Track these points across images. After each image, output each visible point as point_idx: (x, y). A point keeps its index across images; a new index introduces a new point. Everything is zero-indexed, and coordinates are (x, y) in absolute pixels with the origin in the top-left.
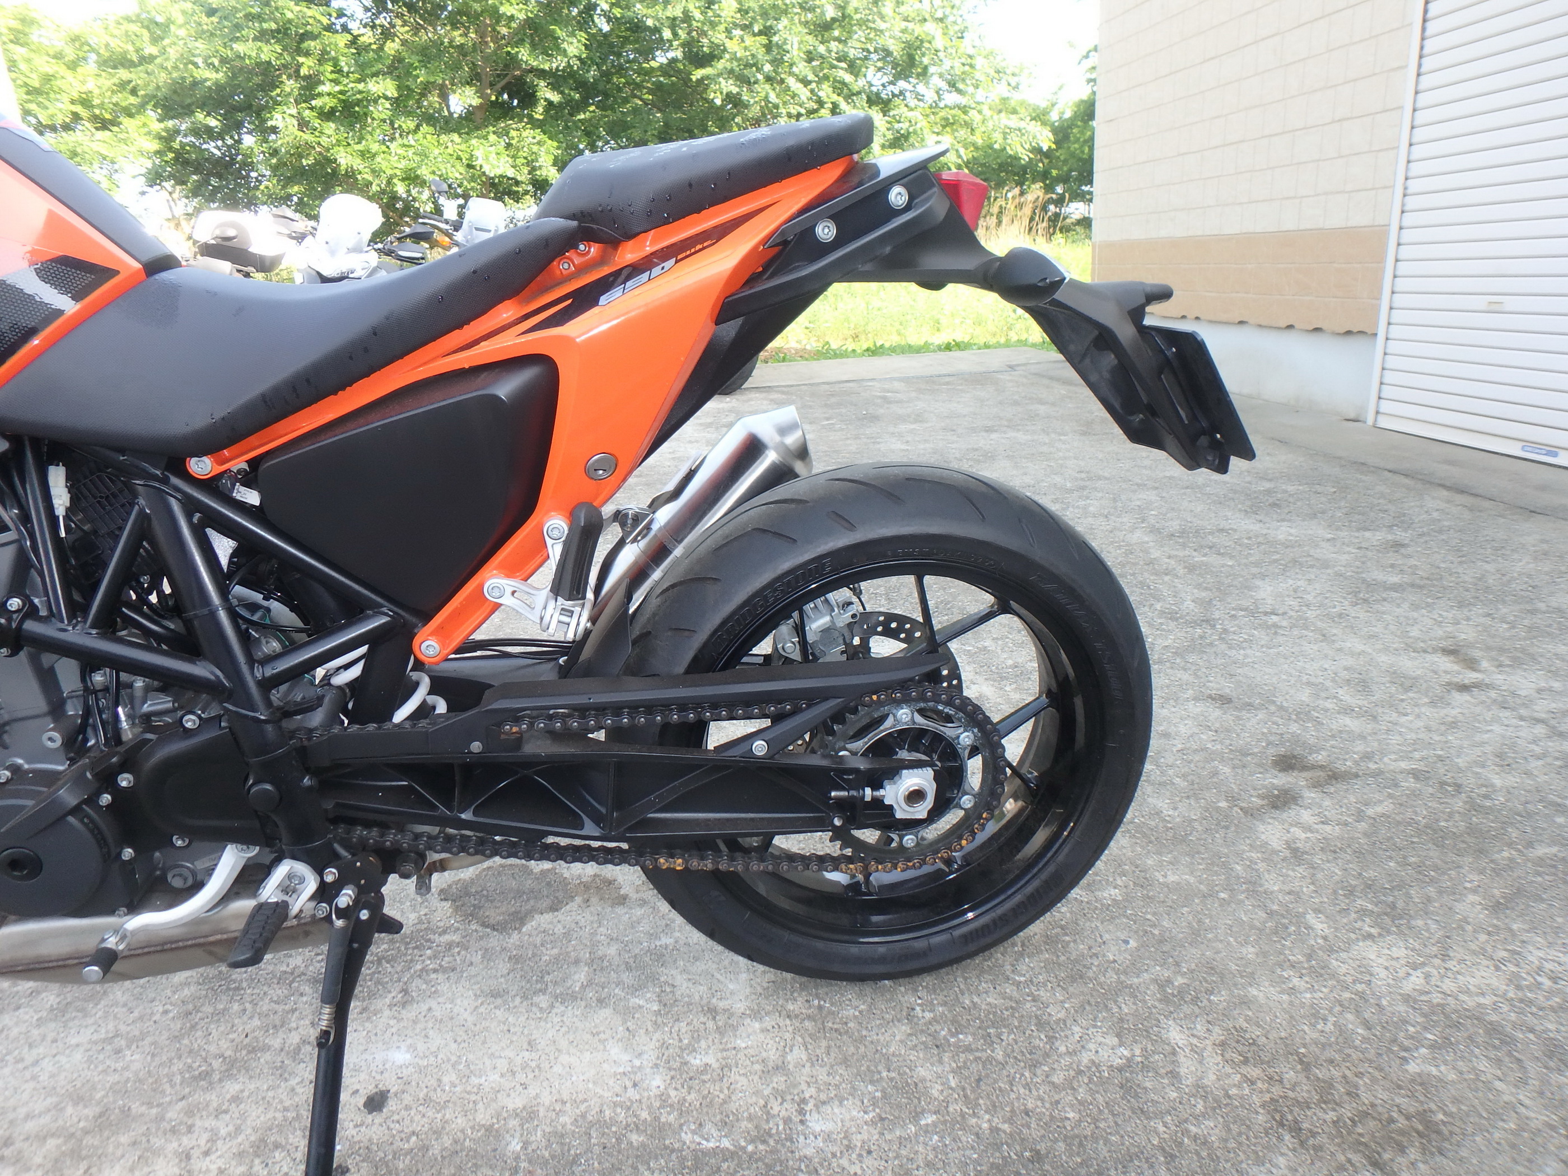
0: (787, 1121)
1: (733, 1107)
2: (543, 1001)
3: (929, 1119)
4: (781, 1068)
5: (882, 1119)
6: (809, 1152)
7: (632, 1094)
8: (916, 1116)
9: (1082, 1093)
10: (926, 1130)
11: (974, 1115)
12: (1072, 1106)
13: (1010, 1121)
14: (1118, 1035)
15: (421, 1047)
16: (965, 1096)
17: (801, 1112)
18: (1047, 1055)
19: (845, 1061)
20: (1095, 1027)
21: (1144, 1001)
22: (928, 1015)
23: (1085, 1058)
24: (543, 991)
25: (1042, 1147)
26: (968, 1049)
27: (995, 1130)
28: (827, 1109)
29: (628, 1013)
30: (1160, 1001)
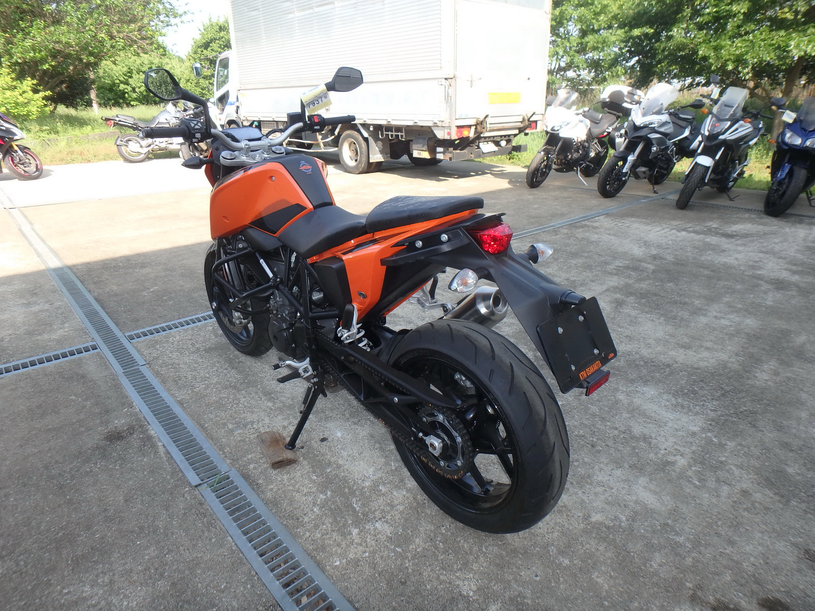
0: (375, 517)
1: (371, 503)
2: (377, 445)
3: (399, 550)
4: (392, 506)
5: (391, 539)
6: (367, 527)
7: (360, 481)
8: (399, 546)
9: (440, 587)
10: (394, 551)
11: (409, 561)
12: (433, 585)
13: (413, 571)
14: (478, 589)
15: (345, 435)
16: (415, 555)
17: (380, 519)
18: (451, 571)
19: (406, 520)
20: (478, 581)
21: (505, 592)
22: (444, 531)
23: (460, 583)
24: (380, 444)
25: (408, 583)
26: (436, 548)
27: (407, 568)
28: (385, 524)
29: (387, 464)
30: (510, 597)
